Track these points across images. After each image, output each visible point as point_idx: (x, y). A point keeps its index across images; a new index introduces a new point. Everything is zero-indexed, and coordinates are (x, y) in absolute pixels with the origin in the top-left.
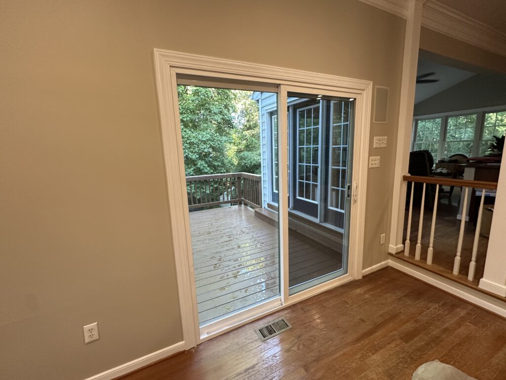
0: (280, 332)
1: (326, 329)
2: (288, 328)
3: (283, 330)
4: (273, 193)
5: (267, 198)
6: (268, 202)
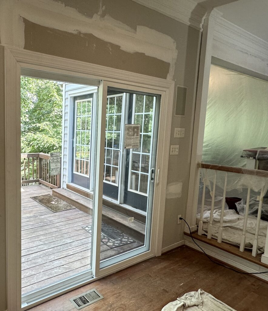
0: (93, 301)
1: (135, 299)
2: (100, 298)
3: (95, 300)
4: (73, 175)
5: (67, 178)
6: (67, 183)
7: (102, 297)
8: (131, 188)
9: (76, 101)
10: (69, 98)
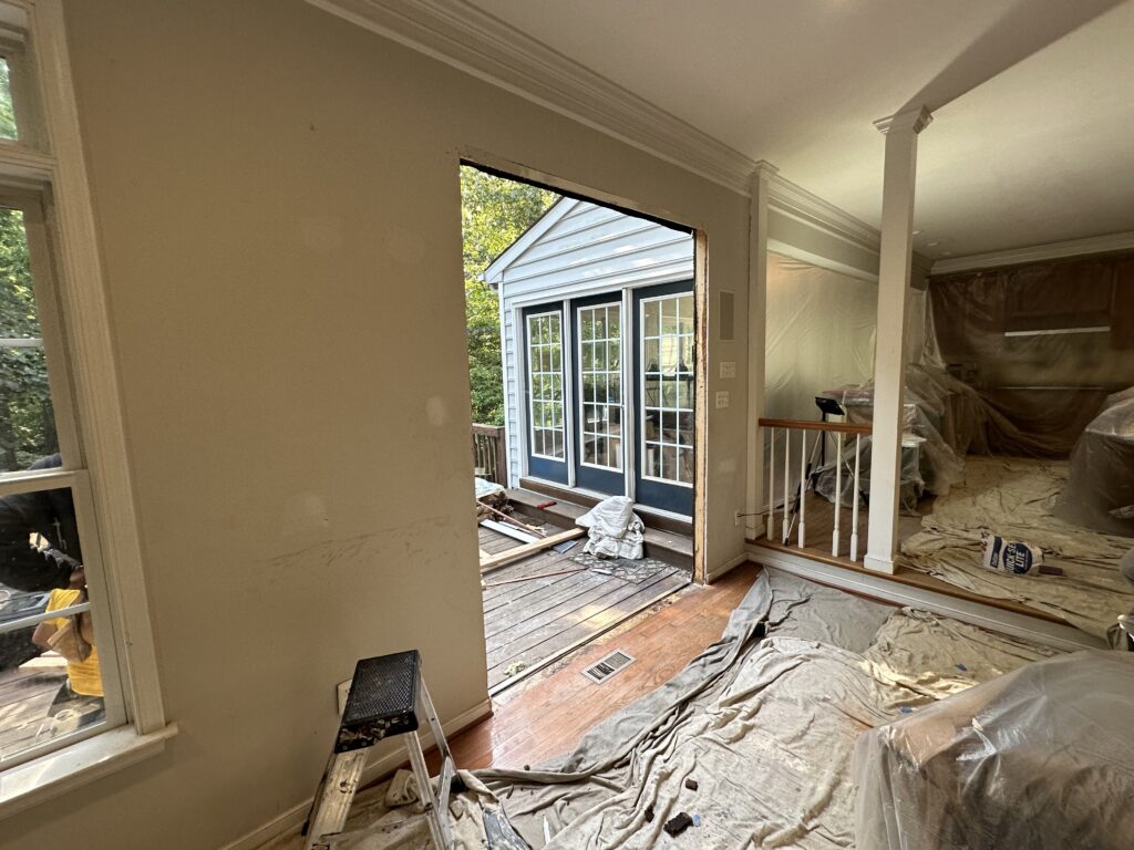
0: (620, 668)
2: (630, 662)
3: (624, 666)
4: (531, 460)
5: (520, 468)
6: (520, 477)
7: (633, 659)
8: (647, 474)
9: (528, 317)
10: (513, 311)
